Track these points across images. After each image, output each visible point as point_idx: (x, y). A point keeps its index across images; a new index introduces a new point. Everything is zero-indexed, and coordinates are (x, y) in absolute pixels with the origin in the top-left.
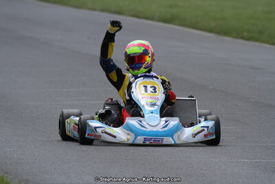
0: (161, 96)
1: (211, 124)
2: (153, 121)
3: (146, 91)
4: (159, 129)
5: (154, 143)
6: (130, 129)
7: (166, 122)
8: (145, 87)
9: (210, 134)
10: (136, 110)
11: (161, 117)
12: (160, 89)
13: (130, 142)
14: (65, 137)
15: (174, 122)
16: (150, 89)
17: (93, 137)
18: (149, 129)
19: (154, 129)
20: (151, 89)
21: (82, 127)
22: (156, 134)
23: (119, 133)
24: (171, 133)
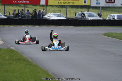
0: (58, 42)
1: (67, 47)
2: (56, 47)
4: (57, 48)
5: (56, 50)
6: (52, 48)
14: (42, 50)
15: (60, 47)
18: (56, 48)
21: (44, 48)
23: (51, 49)
24: (60, 49)
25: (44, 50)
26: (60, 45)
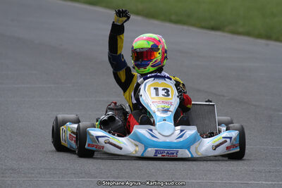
0: (175, 101)
1: (234, 134)
3: (157, 94)
4: (173, 139)
5: (167, 156)
6: (139, 139)
7: (182, 131)
8: (156, 89)
9: (233, 146)
10: (145, 117)
11: (176, 125)
12: (174, 92)
13: (139, 154)
15: (191, 131)
16: (161, 92)
17: (94, 148)
18: (162, 139)
19: (168, 140)
20: (163, 92)
21: (81, 136)
22: (170, 145)
23: (126, 144)
24: (189, 145)
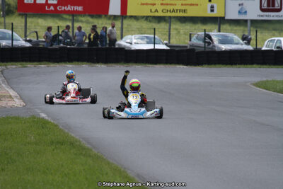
0: (139, 100)
1: (158, 110)
2: (135, 109)
3: (133, 98)
4: (137, 112)
5: (135, 118)
6: (126, 112)
7: (140, 109)
8: (133, 96)
9: (158, 114)
10: (129, 105)
12: (139, 97)
13: (126, 117)
14: (105, 117)
15: (143, 109)
16: (135, 97)
18: (133, 112)
21: (109, 112)
22: (136, 114)
23: (122, 114)
24: (142, 114)
25: (109, 116)
26: (142, 107)
